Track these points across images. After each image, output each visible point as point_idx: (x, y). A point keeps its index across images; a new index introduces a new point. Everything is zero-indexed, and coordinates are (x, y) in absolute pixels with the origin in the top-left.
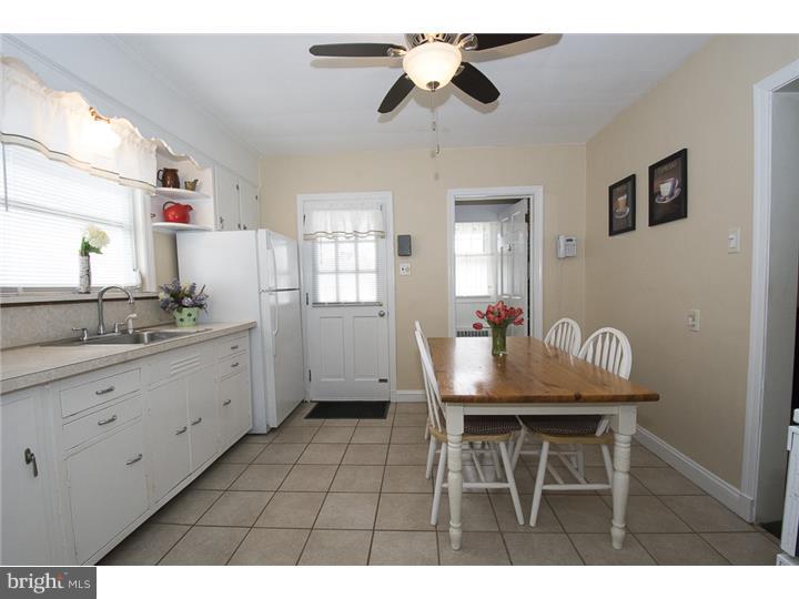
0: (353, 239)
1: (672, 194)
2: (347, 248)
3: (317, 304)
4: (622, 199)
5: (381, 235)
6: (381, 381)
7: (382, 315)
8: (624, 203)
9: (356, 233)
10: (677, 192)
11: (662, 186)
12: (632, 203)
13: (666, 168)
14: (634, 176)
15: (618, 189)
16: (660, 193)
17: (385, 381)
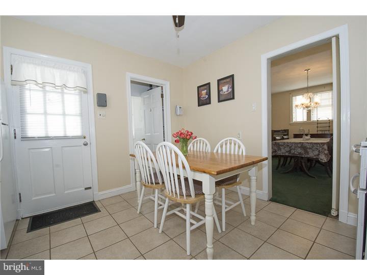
0: (60, 91)
1: (228, 91)
2: (54, 97)
3: (25, 138)
4: (204, 92)
5: (85, 91)
6: (86, 189)
7: (86, 145)
8: (205, 93)
9: (65, 86)
10: (230, 90)
11: (223, 88)
12: (209, 94)
13: (225, 81)
14: (209, 83)
15: (201, 88)
16: (222, 90)
17: (90, 188)
